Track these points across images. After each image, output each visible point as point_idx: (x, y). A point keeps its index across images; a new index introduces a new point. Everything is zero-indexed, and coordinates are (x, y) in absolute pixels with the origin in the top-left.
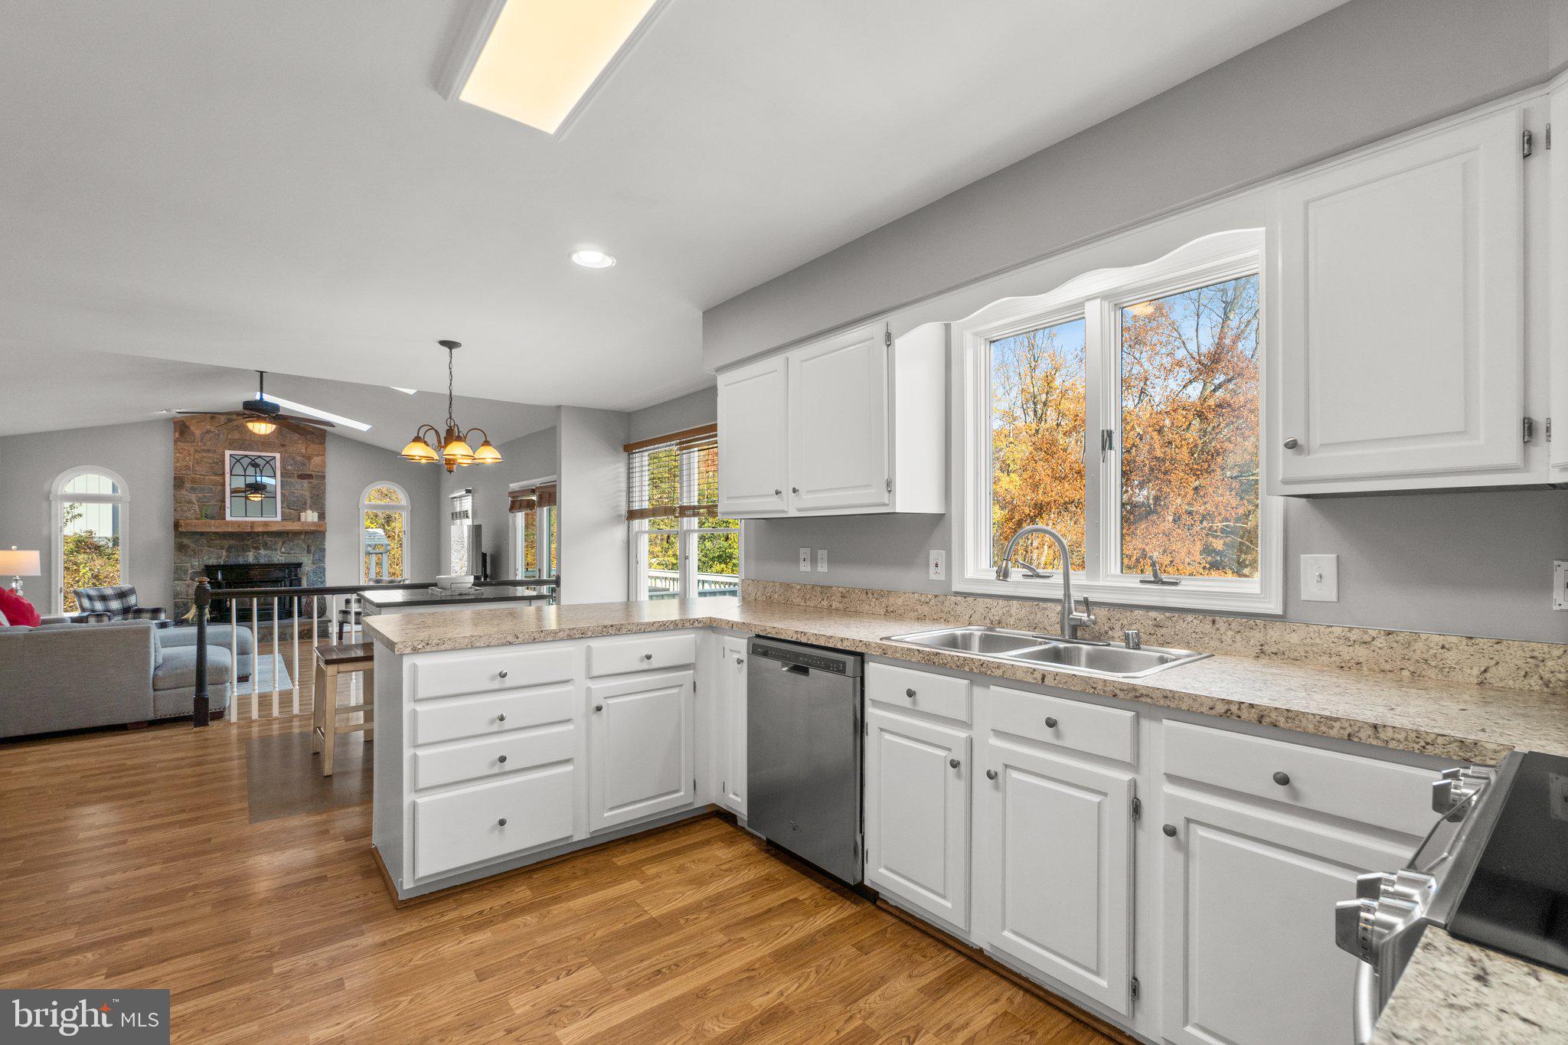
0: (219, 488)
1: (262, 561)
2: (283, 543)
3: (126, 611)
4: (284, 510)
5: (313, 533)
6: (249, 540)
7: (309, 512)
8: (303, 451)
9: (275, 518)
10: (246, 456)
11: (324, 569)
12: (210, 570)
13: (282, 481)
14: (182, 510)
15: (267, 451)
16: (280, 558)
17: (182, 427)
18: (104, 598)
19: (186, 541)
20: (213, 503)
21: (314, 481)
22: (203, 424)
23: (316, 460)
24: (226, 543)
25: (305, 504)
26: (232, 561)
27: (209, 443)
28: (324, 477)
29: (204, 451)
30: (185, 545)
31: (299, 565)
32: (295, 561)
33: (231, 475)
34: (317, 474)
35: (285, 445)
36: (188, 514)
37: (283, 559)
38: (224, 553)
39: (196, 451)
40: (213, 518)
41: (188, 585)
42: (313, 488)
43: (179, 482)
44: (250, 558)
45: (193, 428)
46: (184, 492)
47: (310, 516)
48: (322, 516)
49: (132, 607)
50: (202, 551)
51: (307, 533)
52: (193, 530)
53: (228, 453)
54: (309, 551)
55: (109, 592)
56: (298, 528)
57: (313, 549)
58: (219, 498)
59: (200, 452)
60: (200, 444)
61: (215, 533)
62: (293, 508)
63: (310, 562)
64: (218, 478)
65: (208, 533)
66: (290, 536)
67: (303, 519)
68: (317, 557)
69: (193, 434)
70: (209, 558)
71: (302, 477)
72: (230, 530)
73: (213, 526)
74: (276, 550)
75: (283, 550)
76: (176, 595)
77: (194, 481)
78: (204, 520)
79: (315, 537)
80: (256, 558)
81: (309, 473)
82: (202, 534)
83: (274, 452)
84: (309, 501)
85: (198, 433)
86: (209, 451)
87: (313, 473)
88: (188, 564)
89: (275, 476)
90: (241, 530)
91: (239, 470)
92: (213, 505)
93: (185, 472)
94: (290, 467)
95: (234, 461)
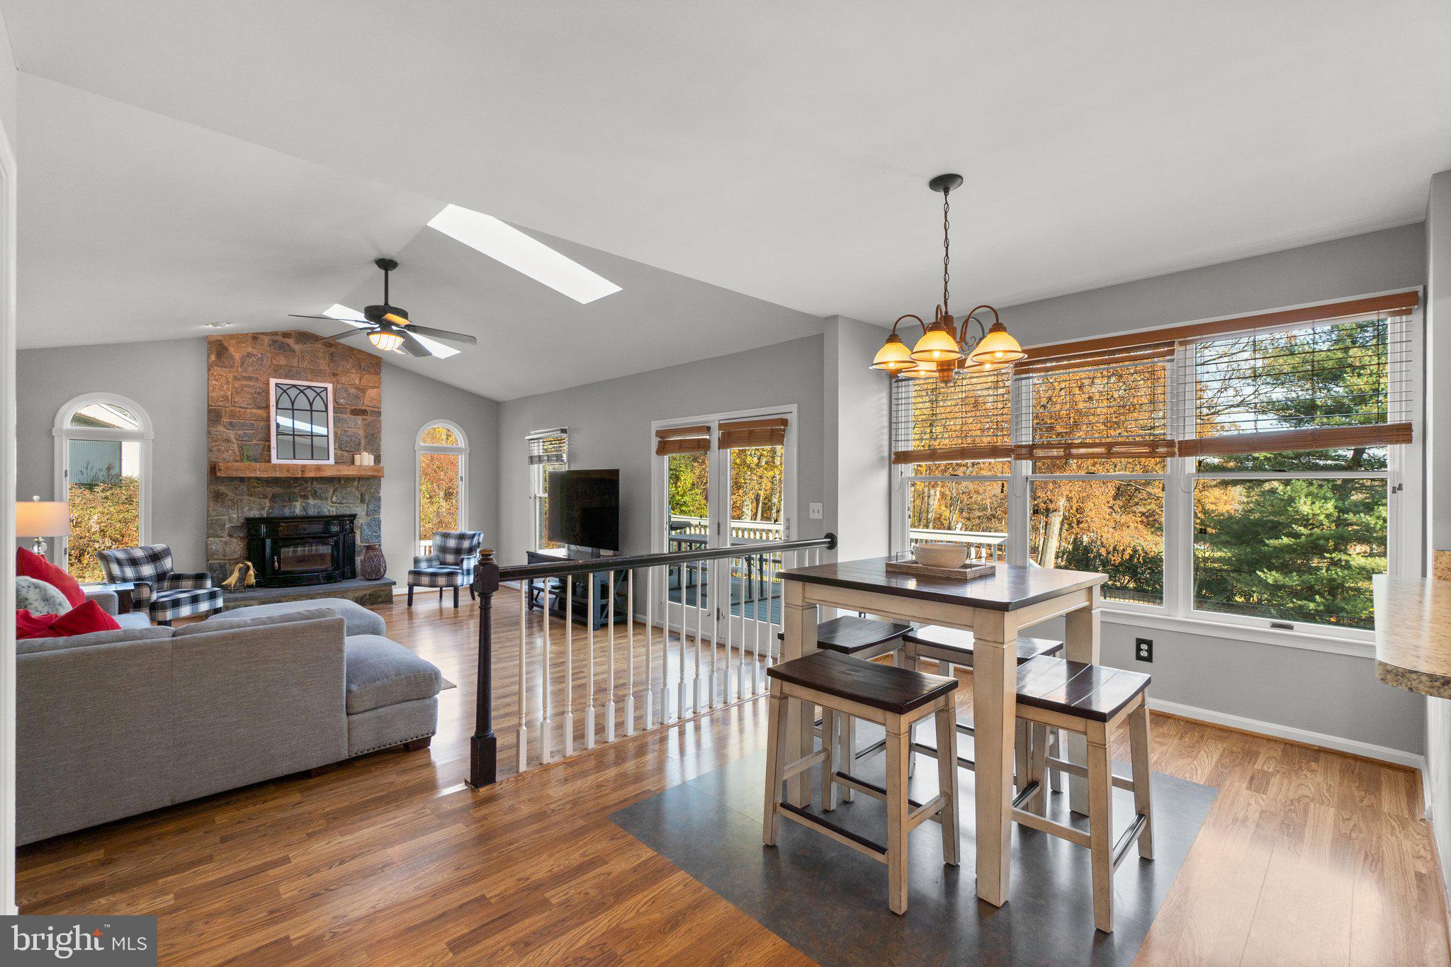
0: (262, 424)
1: (312, 512)
2: (334, 492)
3: (161, 577)
4: (337, 451)
5: (368, 479)
6: (295, 487)
7: (365, 454)
8: (357, 382)
9: (327, 463)
10: (294, 386)
11: (380, 522)
12: (251, 525)
13: (333, 417)
14: (219, 450)
15: (316, 381)
16: (331, 509)
17: (218, 348)
18: (134, 562)
19: (223, 489)
20: (255, 442)
21: (369, 418)
22: (244, 345)
23: (371, 393)
24: (270, 491)
25: (359, 444)
26: (276, 513)
27: (250, 369)
28: (379, 414)
29: (244, 378)
30: (222, 494)
31: (354, 516)
32: (348, 512)
33: (277, 408)
34: (371, 409)
35: (337, 375)
36: (226, 455)
37: (334, 509)
38: (268, 504)
39: (236, 378)
40: (255, 460)
41: (226, 543)
42: (367, 425)
43: (214, 416)
44: (298, 508)
45: (231, 350)
46: (221, 428)
47: (365, 459)
48: (378, 459)
49: (168, 572)
50: (241, 500)
51: (360, 479)
52: (235, 474)
53: (273, 382)
54: (362, 501)
55: (139, 553)
56: (354, 473)
57: (367, 498)
58: (261, 436)
59: (239, 379)
60: (240, 369)
61: (258, 479)
62: (347, 449)
63: (364, 513)
64: (261, 412)
65: (249, 478)
66: (343, 482)
67: (357, 462)
68: (371, 507)
69: (232, 358)
70: (251, 509)
71: (356, 412)
72: (278, 475)
73: (258, 471)
74: (327, 499)
75: (334, 499)
76: (209, 555)
77: (232, 415)
78: (247, 463)
79: (368, 484)
80: (304, 509)
81: (364, 408)
82: (242, 479)
83: (325, 381)
84: (363, 442)
85: (237, 356)
86: (250, 379)
87: (367, 408)
88: (226, 518)
89: (326, 411)
90: (290, 475)
91: (286, 402)
92: (256, 445)
93: (221, 404)
94: (342, 401)
95: (280, 391)
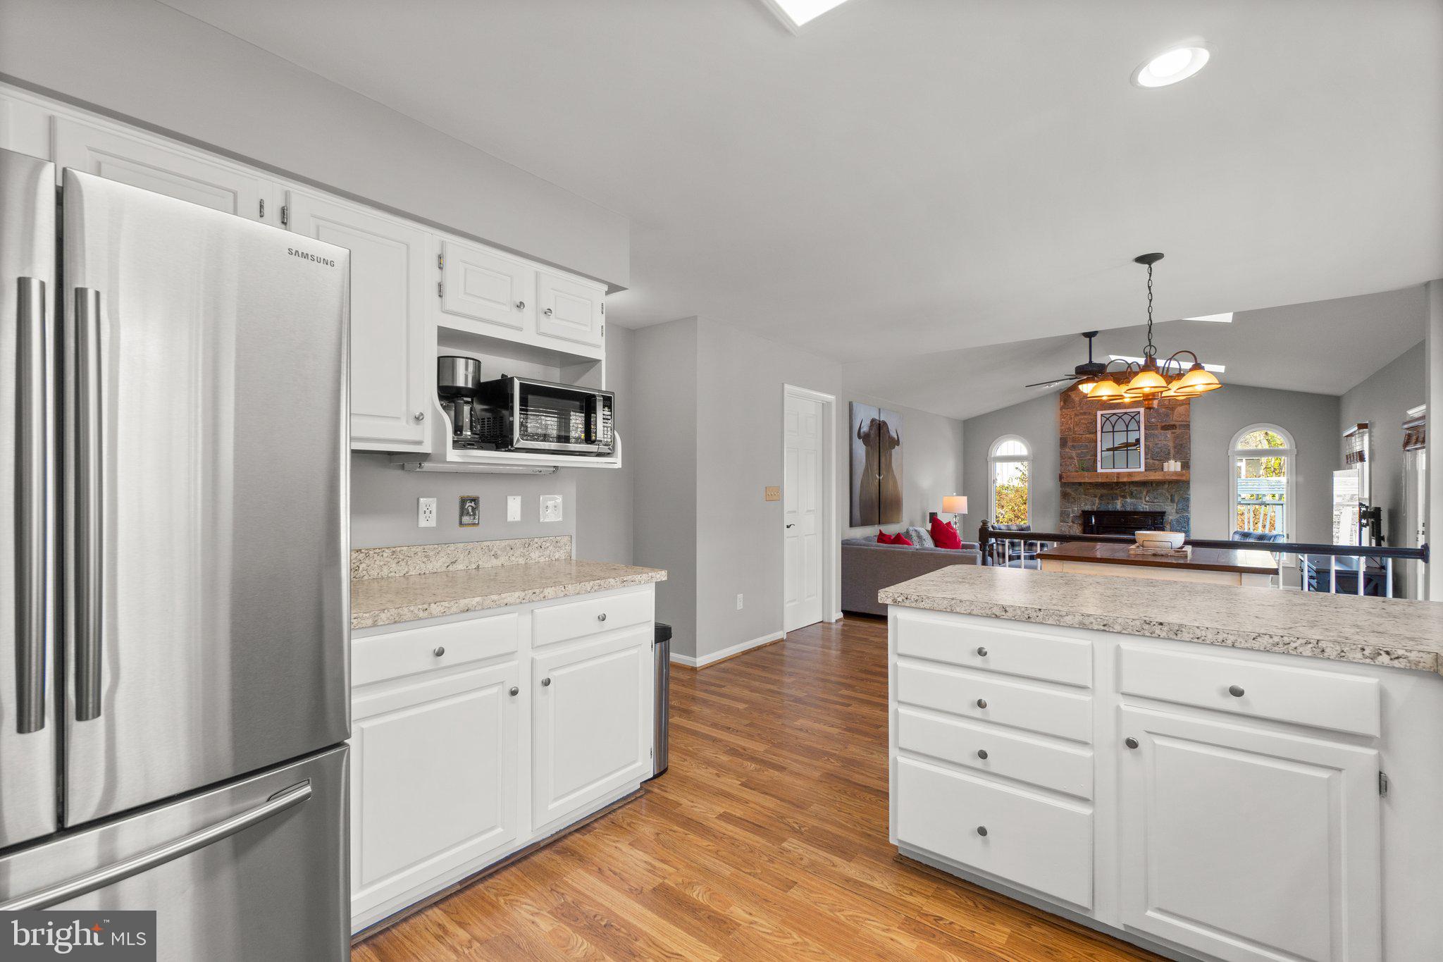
0: (1093, 443)
1: (1129, 508)
2: (1147, 493)
4: (1148, 460)
5: (1177, 482)
6: (1116, 489)
7: (1172, 462)
8: (1167, 402)
9: (1138, 467)
10: (1114, 414)
11: (1188, 519)
12: (1086, 515)
13: (1146, 434)
14: (1066, 465)
15: (1132, 407)
16: (1145, 506)
17: (1065, 397)
19: (1069, 490)
20: (1088, 457)
21: (1178, 431)
23: (1179, 409)
24: (1099, 492)
25: (1169, 453)
26: (1103, 508)
27: (1085, 407)
28: (1187, 426)
29: (1081, 413)
30: (1068, 494)
31: (1162, 514)
32: (1158, 509)
33: (1102, 432)
34: (1180, 423)
36: (1070, 468)
37: (1147, 507)
38: (1097, 501)
39: (1076, 415)
40: (1088, 470)
41: (1070, 527)
42: (1176, 438)
43: (1063, 442)
44: (1119, 505)
45: (1073, 396)
46: (1067, 450)
47: (1173, 466)
48: (1186, 466)
50: (1080, 499)
51: (1170, 482)
52: (1072, 480)
53: (1099, 413)
54: (1172, 501)
56: (1162, 477)
57: (1177, 499)
58: (1092, 453)
59: (1078, 415)
60: (1078, 408)
61: (1090, 483)
62: (1156, 458)
63: (1174, 511)
64: (1092, 436)
65: (1084, 483)
66: (1154, 485)
67: (1165, 469)
68: (1181, 506)
69: (1073, 401)
70: (1086, 504)
71: (1165, 428)
72: (1101, 481)
73: (1087, 478)
74: (1141, 498)
75: (1147, 498)
77: (1074, 440)
78: (1081, 472)
79: (1179, 486)
80: (1123, 506)
81: (1174, 424)
82: (1080, 484)
83: (1137, 407)
84: (1172, 452)
85: (1076, 399)
86: (1085, 413)
87: (1176, 423)
88: (1070, 510)
89: (1139, 430)
90: (1108, 481)
91: (1108, 427)
92: (1089, 459)
93: (1067, 433)
94: (1153, 420)
95: (1104, 419)
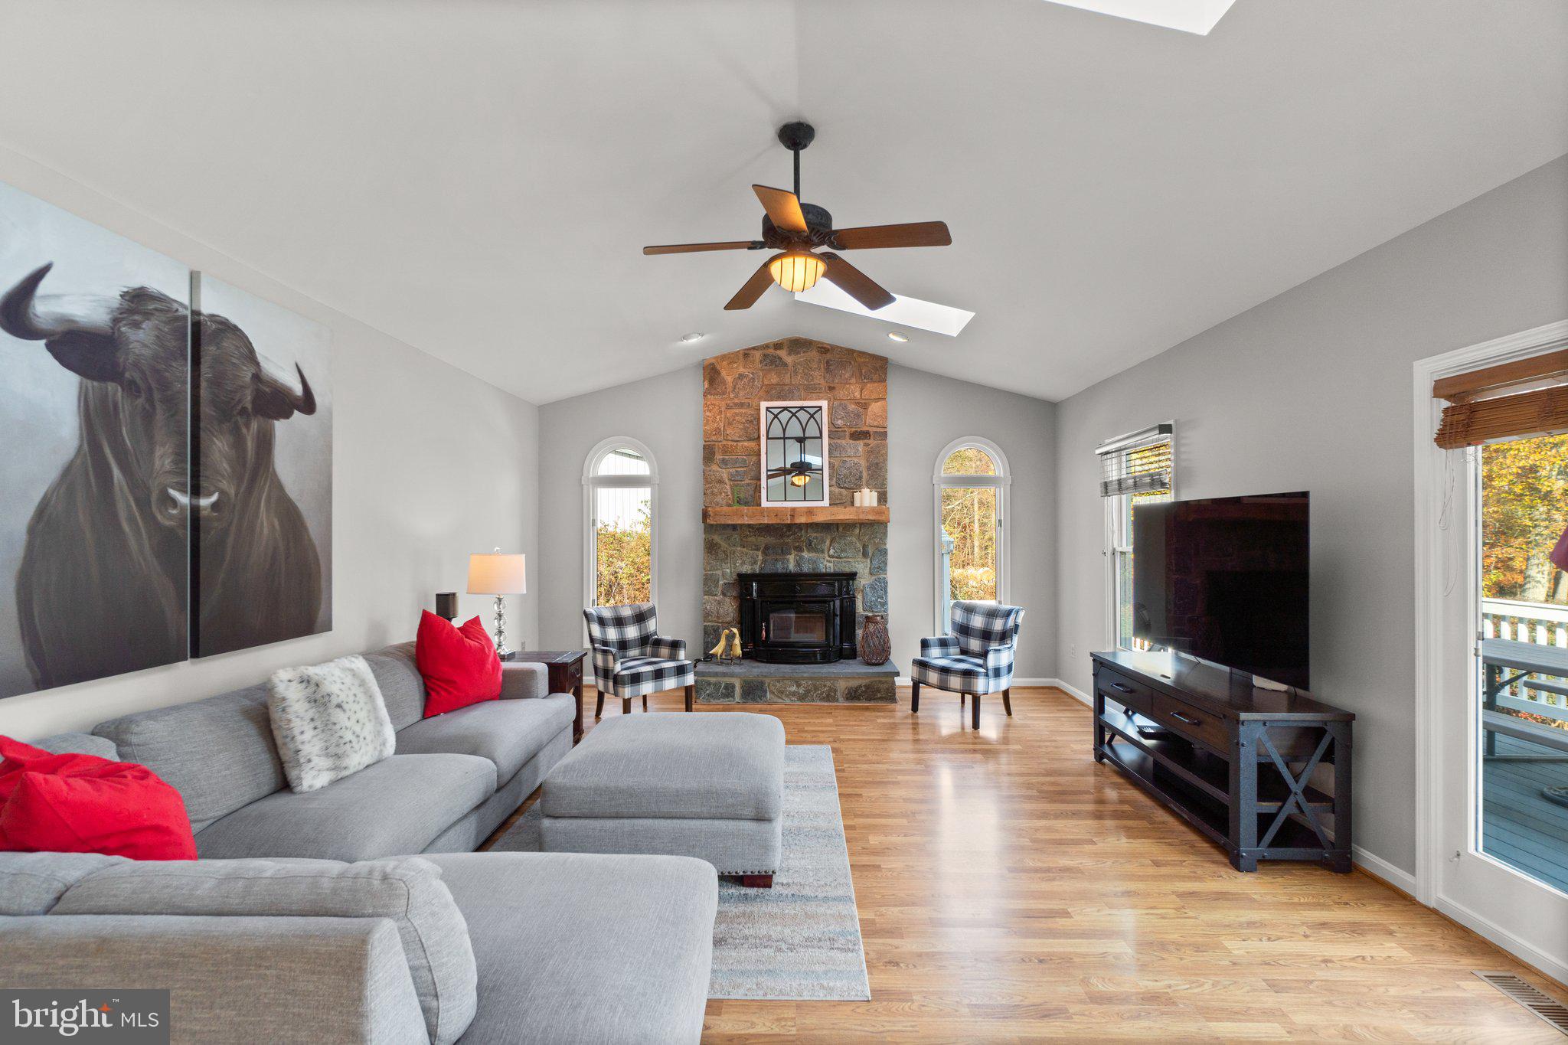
0: (754, 458)
1: (806, 568)
2: (831, 542)
3: (644, 640)
4: (833, 488)
5: (871, 524)
6: (789, 536)
7: (866, 491)
8: (857, 395)
9: (821, 505)
10: (785, 409)
11: (886, 583)
12: (744, 580)
13: (830, 444)
14: (712, 493)
15: (811, 399)
16: (828, 564)
17: (711, 373)
18: (619, 622)
19: (717, 538)
20: (747, 481)
21: (872, 442)
22: (735, 365)
23: (875, 407)
24: (763, 541)
25: (861, 478)
26: (768, 570)
27: (741, 394)
28: (884, 435)
29: (736, 405)
30: (716, 544)
31: (853, 576)
32: (847, 570)
33: (768, 438)
34: (875, 429)
35: (834, 388)
36: (719, 499)
37: (831, 565)
38: (760, 557)
39: (728, 407)
40: (746, 503)
41: (719, 603)
42: (870, 452)
43: (709, 454)
44: (791, 563)
45: (723, 373)
46: (715, 467)
47: (867, 498)
48: (883, 498)
49: (651, 635)
50: (734, 553)
51: (862, 524)
52: (723, 520)
53: (764, 405)
54: (865, 555)
55: (627, 612)
56: (852, 517)
57: (870, 551)
58: (753, 473)
59: (731, 408)
60: (732, 395)
61: (749, 526)
62: (846, 484)
63: (867, 571)
64: (752, 444)
65: (742, 525)
66: (841, 529)
67: (857, 503)
68: (876, 563)
69: (724, 382)
70: (744, 563)
71: (856, 436)
72: (766, 522)
73: (746, 516)
74: (823, 552)
75: (832, 552)
76: (706, 615)
77: (725, 452)
78: (736, 507)
79: (873, 528)
80: (798, 564)
81: (866, 429)
82: (734, 527)
83: (819, 399)
84: (865, 475)
85: (729, 379)
86: (741, 405)
87: (871, 430)
88: (719, 572)
89: (821, 437)
90: (779, 522)
91: (776, 430)
92: (748, 484)
93: (713, 438)
94: (840, 422)
95: (771, 417)
